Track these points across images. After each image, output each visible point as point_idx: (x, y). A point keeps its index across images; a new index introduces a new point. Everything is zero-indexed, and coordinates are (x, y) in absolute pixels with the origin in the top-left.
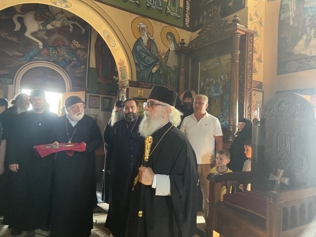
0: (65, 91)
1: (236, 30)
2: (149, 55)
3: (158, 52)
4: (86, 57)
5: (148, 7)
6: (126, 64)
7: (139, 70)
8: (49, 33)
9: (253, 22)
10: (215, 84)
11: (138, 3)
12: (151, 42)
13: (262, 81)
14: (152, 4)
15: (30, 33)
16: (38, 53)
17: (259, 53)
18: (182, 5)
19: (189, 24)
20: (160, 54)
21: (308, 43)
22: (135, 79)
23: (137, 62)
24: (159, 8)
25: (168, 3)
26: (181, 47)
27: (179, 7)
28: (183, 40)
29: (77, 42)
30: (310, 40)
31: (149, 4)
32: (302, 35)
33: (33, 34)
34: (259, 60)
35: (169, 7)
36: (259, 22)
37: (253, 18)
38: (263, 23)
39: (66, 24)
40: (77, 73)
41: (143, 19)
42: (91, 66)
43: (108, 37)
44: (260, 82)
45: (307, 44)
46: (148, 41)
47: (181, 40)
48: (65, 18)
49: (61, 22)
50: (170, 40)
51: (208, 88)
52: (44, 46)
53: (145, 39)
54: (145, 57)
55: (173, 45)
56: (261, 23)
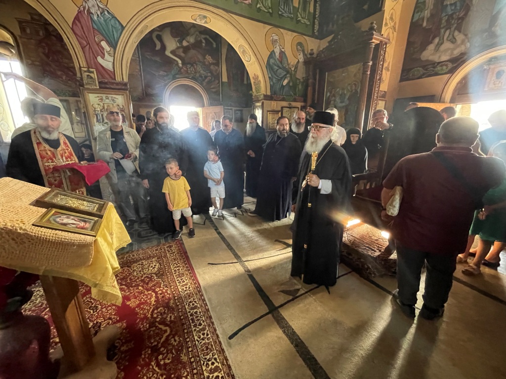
0: (203, 106)
1: (372, 40)
2: (280, 68)
3: (288, 65)
4: (218, 72)
5: (280, 15)
6: (261, 78)
7: (272, 83)
8: (186, 50)
9: (387, 27)
10: (341, 95)
11: (271, 11)
12: (282, 53)
13: (386, 90)
14: (283, 12)
15: (170, 51)
16: (179, 71)
17: (388, 61)
18: (312, 10)
19: (318, 31)
20: (291, 66)
21: (439, 48)
22: (269, 93)
23: (270, 76)
24: (290, 15)
25: (299, 8)
26: (310, 58)
27: (309, 12)
28: (312, 50)
29: (210, 57)
30: (442, 44)
31: (281, 12)
32: (434, 38)
33: (173, 52)
34: (387, 69)
35: (300, 13)
36: (393, 26)
37: (388, 22)
38: (397, 28)
39: (199, 39)
40: (213, 88)
41: (276, 29)
42: (223, 80)
43: (244, 52)
44: (384, 92)
45: (437, 48)
46: (280, 53)
47: (311, 50)
48: (197, 33)
49: (194, 36)
50: (300, 50)
51: (333, 98)
52: (183, 64)
53: (277, 51)
54: (277, 70)
55: (302, 55)
56: (394, 28)
